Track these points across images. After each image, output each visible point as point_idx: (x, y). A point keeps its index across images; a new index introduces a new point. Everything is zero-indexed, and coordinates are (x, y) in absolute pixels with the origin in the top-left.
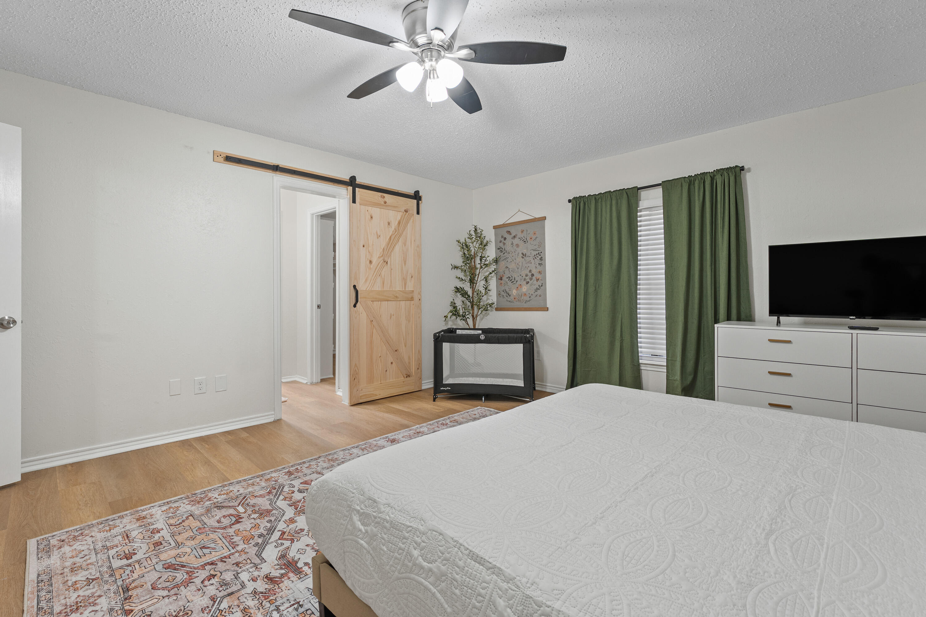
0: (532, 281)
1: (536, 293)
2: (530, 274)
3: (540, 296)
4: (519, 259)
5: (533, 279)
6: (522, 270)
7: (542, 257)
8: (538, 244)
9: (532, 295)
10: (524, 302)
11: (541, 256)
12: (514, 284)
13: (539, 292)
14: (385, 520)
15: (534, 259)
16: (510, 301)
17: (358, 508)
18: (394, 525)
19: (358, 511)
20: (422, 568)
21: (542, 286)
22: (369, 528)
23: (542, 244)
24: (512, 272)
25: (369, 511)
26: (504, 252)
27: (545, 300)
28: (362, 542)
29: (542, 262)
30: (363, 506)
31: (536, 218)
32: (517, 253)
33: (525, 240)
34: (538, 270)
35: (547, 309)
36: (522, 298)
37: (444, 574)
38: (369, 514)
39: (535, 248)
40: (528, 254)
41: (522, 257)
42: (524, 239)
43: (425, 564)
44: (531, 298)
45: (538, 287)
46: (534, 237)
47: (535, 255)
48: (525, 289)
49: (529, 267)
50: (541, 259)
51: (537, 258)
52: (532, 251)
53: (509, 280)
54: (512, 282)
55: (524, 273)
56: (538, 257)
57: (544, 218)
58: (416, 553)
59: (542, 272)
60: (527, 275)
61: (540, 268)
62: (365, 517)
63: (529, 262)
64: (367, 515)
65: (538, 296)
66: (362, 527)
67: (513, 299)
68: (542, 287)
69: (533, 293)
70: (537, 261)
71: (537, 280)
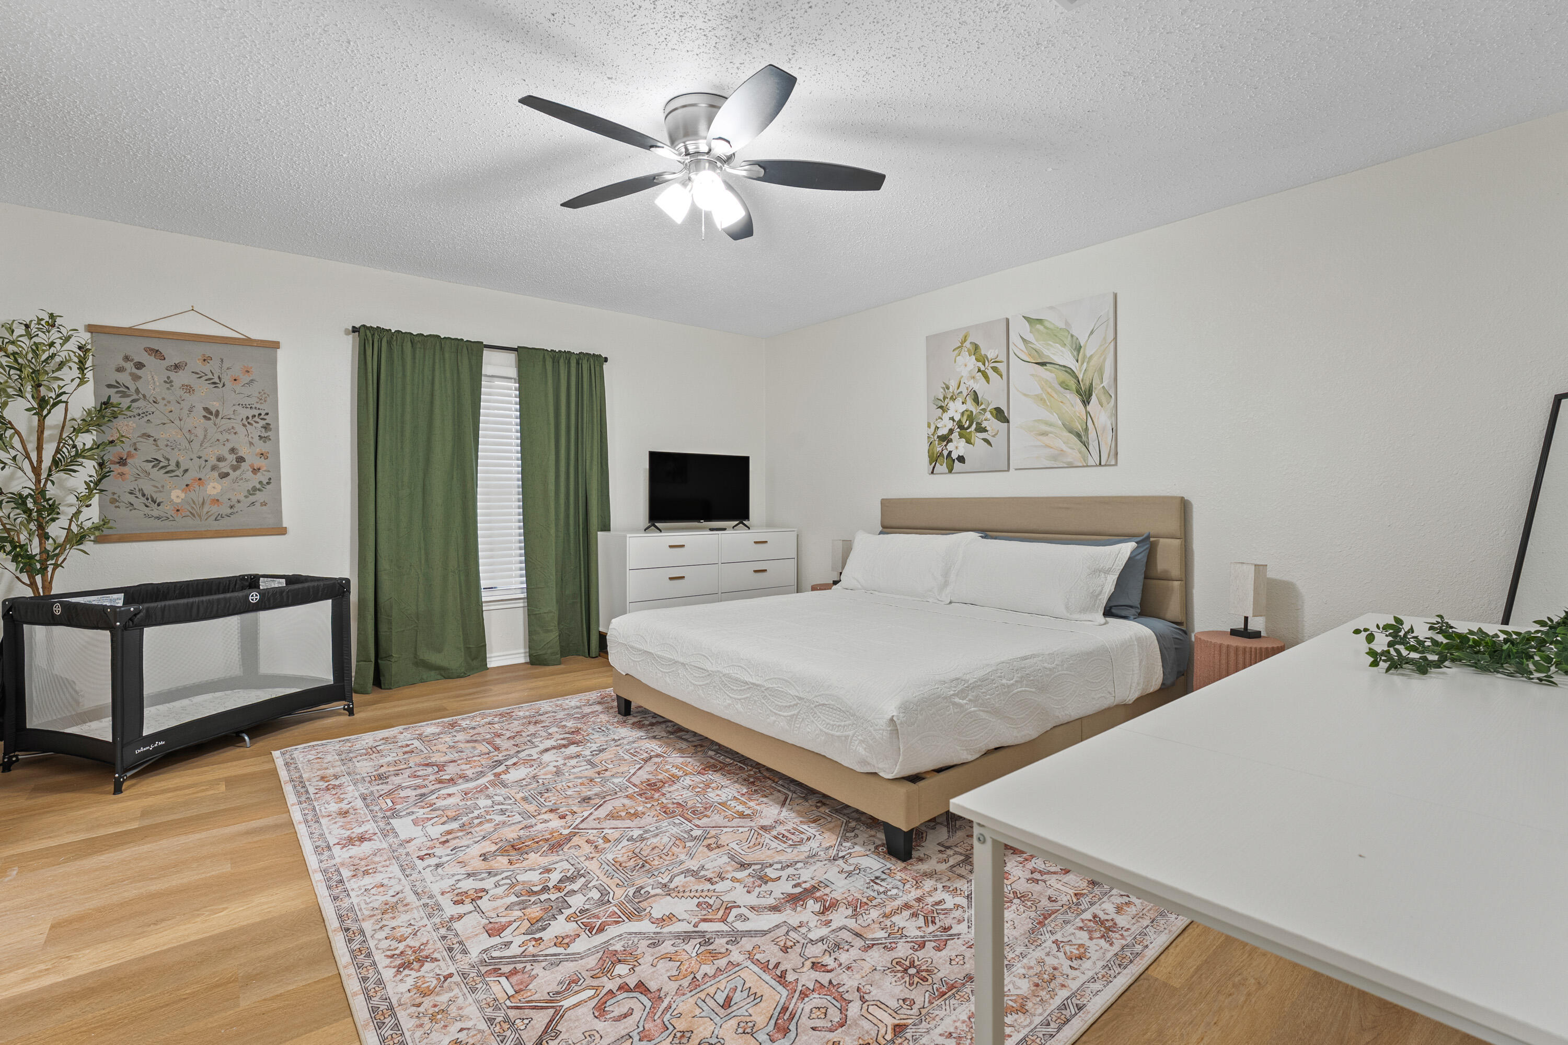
0: (238, 472)
1: (252, 499)
2: (231, 458)
3: (264, 504)
4: (196, 421)
5: (242, 468)
6: (205, 445)
7: (268, 424)
8: (257, 395)
9: (239, 502)
10: (213, 517)
11: (266, 421)
12: (177, 476)
13: (259, 497)
14: (974, 682)
15: (244, 425)
16: (158, 518)
17: (952, 692)
18: (983, 680)
19: (953, 695)
20: (1012, 684)
21: (272, 482)
22: (970, 697)
23: (270, 393)
24: (169, 449)
25: (960, 687)
26: (135, 397)
27: (278, 513)
28: (973, 709)
29: (269, 433)
30: (954, 689)
31: (249, 339)
32: (186, 405)
33: (217, 380)
34: (258, 450)
35: (282, 531)
36: (205, 510)
37: (1022, 677)
38: (962, 689)
39: (247, 401)
40: (226, 411)
41: (205, 417)
42: (210, 376)
43: (1012, 682)
44: (235, 510)
45: (258, 486)
46: (245, 379)
47: (248, 418)
48: (214, 487)
49: (228, 440)
50: (267, 427)
51: (255, 424)
52: (239, 409)
53: (153, 467)
54: (167, 473)
55: (211, 454)
56: (257, 422)
57: (275, 345)
58: (1004, 681)
59: (271, 456)
60: (220, 459)
61: (260, 446)
62: (962, 693)
63: (228, 431)
64: (962, 691)
65: (258, 504)
66: (965, 701)
67: (173, 513)
68: (268, 487)
69: (242, 498)
70: (256, 430)
71: (256, 471)
